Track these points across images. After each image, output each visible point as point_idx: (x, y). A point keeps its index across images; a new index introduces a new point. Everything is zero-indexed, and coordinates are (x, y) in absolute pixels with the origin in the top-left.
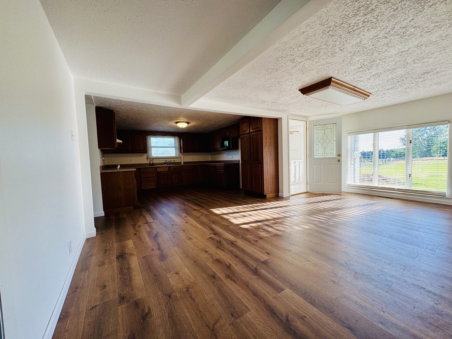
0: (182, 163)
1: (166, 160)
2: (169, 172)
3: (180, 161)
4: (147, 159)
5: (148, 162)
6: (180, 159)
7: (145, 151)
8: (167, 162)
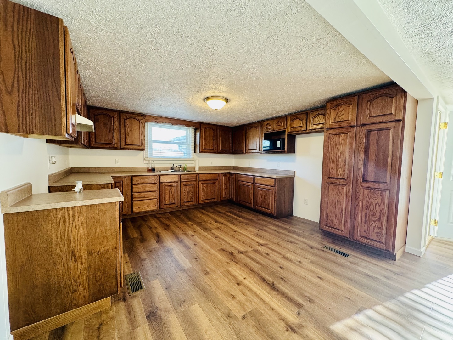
0: (197, 169)
1: (173, 162)
2: (179, 184)
3: (193, 165)
4: (144, 159)
5: (145, 165)
6: (193, 162)
7: (142, 148)
8: (175, 166)
